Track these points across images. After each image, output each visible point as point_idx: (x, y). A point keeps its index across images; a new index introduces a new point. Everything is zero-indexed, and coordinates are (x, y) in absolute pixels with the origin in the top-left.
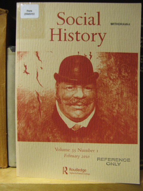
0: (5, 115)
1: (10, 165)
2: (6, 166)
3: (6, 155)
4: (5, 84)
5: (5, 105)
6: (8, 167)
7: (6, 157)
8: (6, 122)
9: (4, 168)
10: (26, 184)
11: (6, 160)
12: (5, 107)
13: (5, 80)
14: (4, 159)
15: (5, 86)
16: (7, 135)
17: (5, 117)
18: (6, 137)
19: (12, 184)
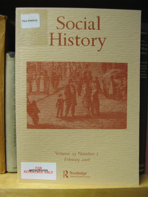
0: (4, 121)
1: (8, 170)
2: (4, 171)
3: (4, 161)
4: (3, 89)
5: (3, 110)
6: (6, 172)
7: (4, 162)
8: (4, 127)
9: (2, 174)
10: (24, 189)
11: (4, 165)
12: (4, 113)
13: (3, 86)
14: (2, 164)
15: (3, 92)
16: (5, 141)
17: (4, 123)
18: (4, 142)
19: (11, 189)
